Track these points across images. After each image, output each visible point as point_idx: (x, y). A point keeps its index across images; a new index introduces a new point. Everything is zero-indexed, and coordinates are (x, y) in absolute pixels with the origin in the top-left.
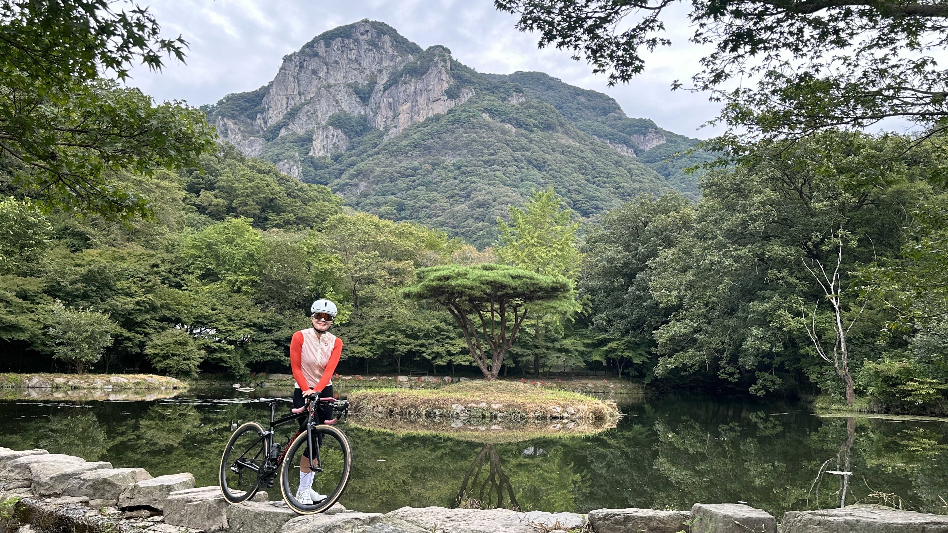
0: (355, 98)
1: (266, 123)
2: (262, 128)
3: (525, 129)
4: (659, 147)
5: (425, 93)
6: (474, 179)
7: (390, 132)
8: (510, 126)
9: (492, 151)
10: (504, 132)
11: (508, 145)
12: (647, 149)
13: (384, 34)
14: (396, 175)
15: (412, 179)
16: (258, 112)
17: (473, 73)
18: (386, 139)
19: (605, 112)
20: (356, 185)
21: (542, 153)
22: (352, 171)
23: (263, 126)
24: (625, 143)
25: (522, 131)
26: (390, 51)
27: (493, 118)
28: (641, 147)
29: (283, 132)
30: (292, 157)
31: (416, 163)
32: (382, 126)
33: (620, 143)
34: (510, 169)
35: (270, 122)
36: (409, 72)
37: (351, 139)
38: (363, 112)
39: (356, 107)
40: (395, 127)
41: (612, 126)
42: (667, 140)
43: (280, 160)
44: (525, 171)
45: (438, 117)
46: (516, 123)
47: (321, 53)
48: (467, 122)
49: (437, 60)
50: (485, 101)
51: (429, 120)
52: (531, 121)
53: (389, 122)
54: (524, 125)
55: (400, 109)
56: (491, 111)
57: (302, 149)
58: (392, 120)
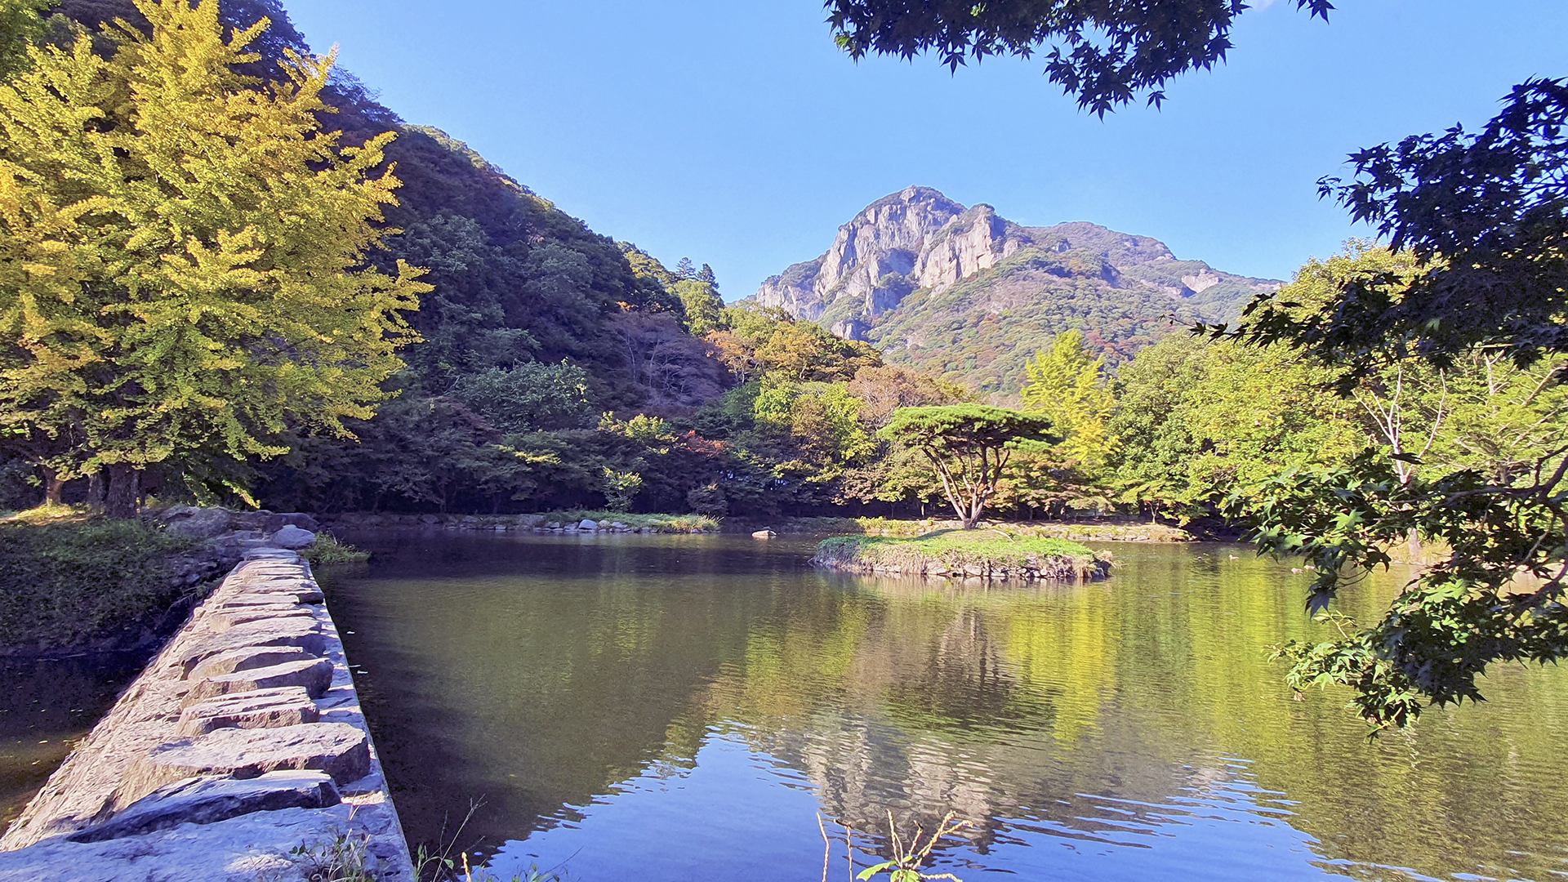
0: (904, 259)
1: (824, 287)
2: (821, 293)
3: (1070, 277)
4: (1210, 287)
5: (969, 250)
7: (937, 289)
8: (1054, 275)
9: (1036, 301)
10: (1048, 282)
11: (1052, 294)
12: (1198, 290)
13: (931, 198)
15: (959, 331)
16: (817, 279)
18: (933, 295)
20: (906, 340)
21: (1088, 301)
23: (822, 290)
24: (1174, 285)
25: (1068, 280)
26: (936, 213)
27: (1037, 268)
28: (1192, 289)
29: (839, 295)
30: (847, 318)
32: (930, 283)
33: (1169, 285)
34: (1054, 317)
35: (829, 287)
36: (954, 232)
37: (900, 297)
38: (912, 272)
39: (905, 268)
40: (943, 283)
41: (1163, 270)
44: (1069, 318)
45: (983, 271)
46: (1060, 272)
47: (873, 221)
48: (1011, 274)
49: (982, 216)
50: (1030, 253)
51: (974, 275)
52: (1075, 269)
53: (936, 279)
54: (1069, 274)
55: (946, 265)
56: (1035, 262)
57: (857, 309)
58: (940, 277)
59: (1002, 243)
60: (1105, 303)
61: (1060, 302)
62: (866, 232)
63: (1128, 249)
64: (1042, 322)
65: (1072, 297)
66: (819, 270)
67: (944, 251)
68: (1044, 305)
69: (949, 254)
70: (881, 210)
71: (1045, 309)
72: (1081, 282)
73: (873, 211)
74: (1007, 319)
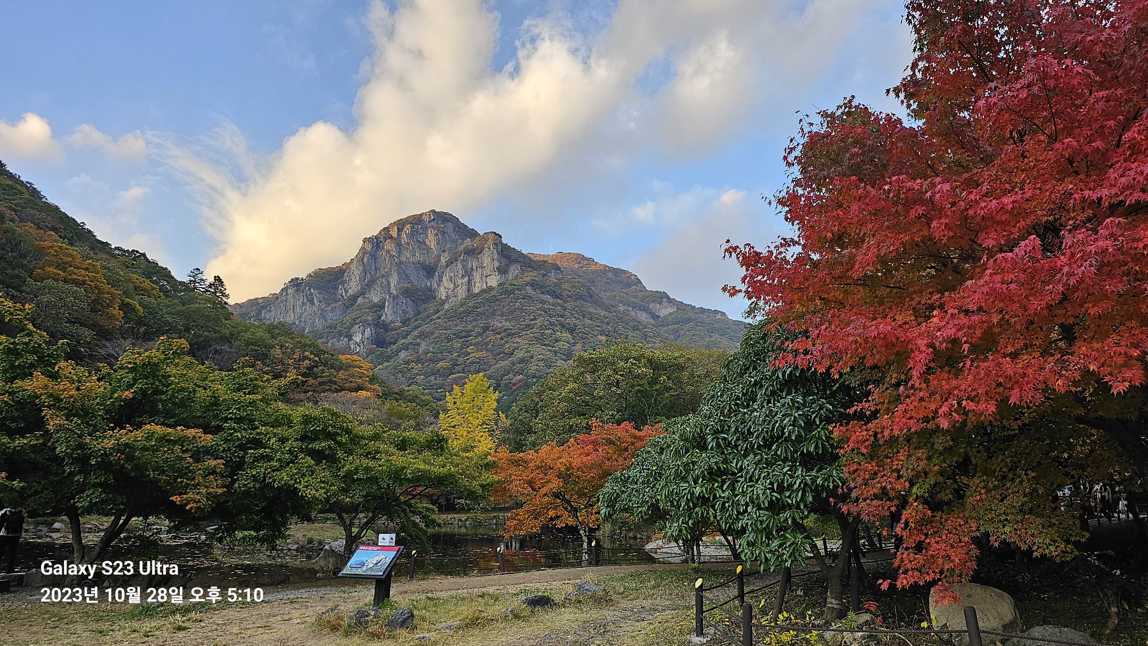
0: (422, 272)
1: (346, 292)
2: (343, 297)
3: (561, 299)
4: (671, 314)
6: (517, 340)
7: (450, 301)
8: (549, 297)
9: (532, 317)
10: (543, 302)
11: (546, 312)
12: (662, 315)
13: (448, 221)
14: (452, 337)
15: (466, 339)
16: (340, 284)
17: (520, 254)
18: (446, 306)
20: (419, 344)
21: (574, 319)
22: (416, 333)
23: (344, 295)
24: (644, 310)
25: (559, 301)
26: (453, 235)
27: (535, 290)
28: (657, 314)
29: (360, 300)
30: (366, 321)
31: (469, 327)
32: (444, 295)
33: (640, 310)
34: (547, 332)
35: (351, 292)
36: (467, 253)
37: (417, 306)
38: (429, 284)
39: (423, 280)
40: (455, 297)
41: (635, 297)
42: (678, 309)
43: (356, 324)
44: (559, 333)
45: (491, 288)
46: (553, 294)
47: (395, 235)
48: (513, 294)
49: (490, 244)
50: (529, 277)
51: (483, 291)
52: (566, 293)
53: (450, 292)
54: (560, 296)
55: (459, 281)
56: (533, 285)
57: (376, 314)
58: (453, 291)
59: (507, 266)
60: (587, 322)
61: (553, 320)
62: (388, 245)
63: (610, 279)
64: (536, 335)
65: (562, 316)
66: (341, 276)
67: (459, 269)
68: (539, 321)
69: (462, 272)
70: (403, 228)
71: (539, 324)
72: (570, 303)
73: (396, 229)
74: (508, 331)
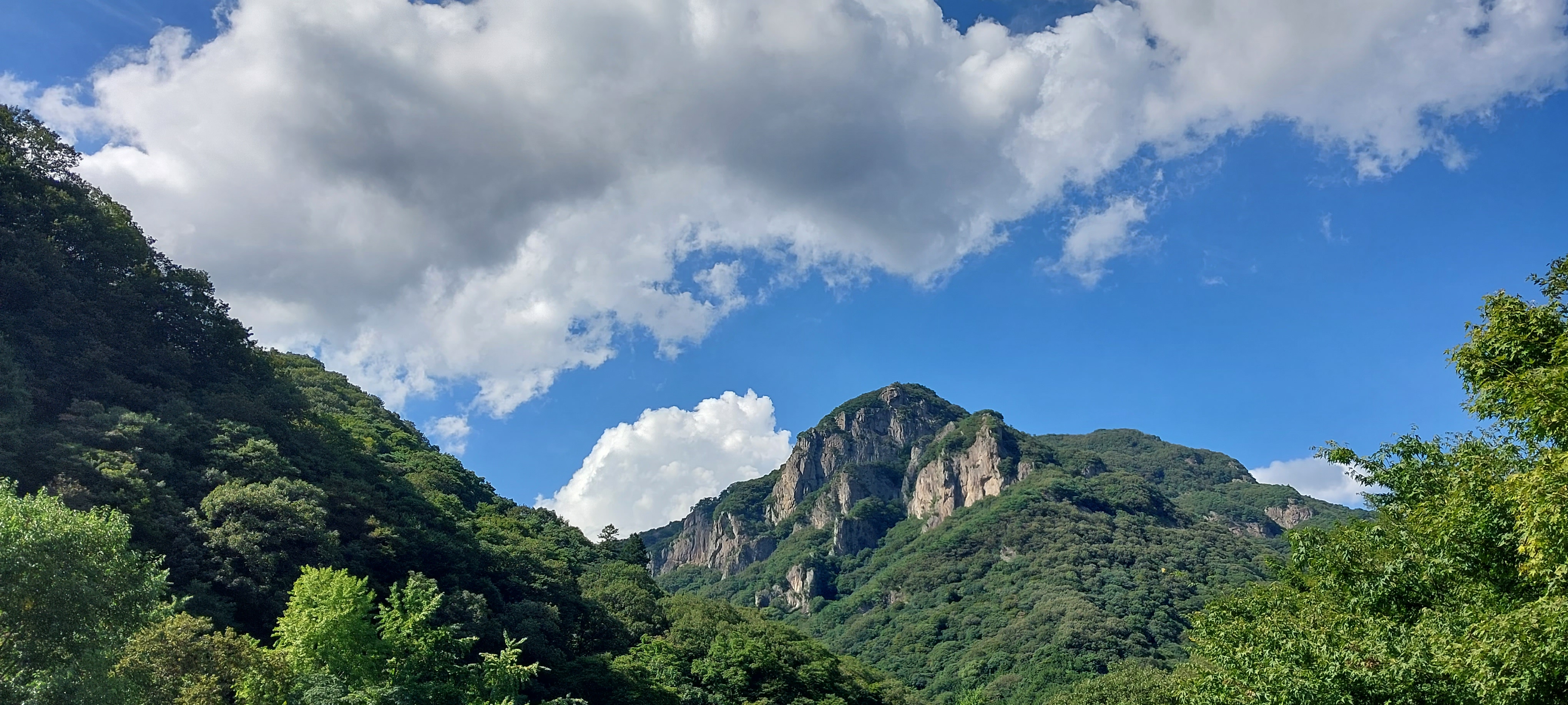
0: (884, 480)
1: (777, 516)
2: (772, 523)
5: (971, 470)
7: (929, 522)
11: (1082, 535)
12: (1289, 527)
13: (920, 398)
14: (936, 581)
16: (768, 503)
18: (924, 531)
19: (1225, 478)
23: (774, 520)
24: (1256, 520)
25: (1104, 515)
26: (928, 418)
27: (1061, 500)
28: (1280, 525)
29: (797, 528)
30: (806, 560)
31: (961, 565)
32: (920, 513)
33: (1248, 520)
34: (1086, 568)
35: (783, 515)
36: (950, 446)
37: (880, 531)
38: (895, 497)
40: (937, 515)
41: (1239, 497)
42: (1315, 514)
43: (793, 564)
45: (990, 500)
46: (1093, 505)
47: (843, 427)
48: (1026, 507)
49: (985, 429)
50: (1050, 477)
51: (979, 504)
52: (1113, 500)
53: (928, 509)
54: (1105, 507)
55: (942, 491)
56: (1057, 491)
57: (821, 547)
58: (933, 506)
59: (1016, 462)
60: (1154, 548)
61: (1094, 547)
62: (835, 442)
63: (1191, 469)
64: (1069, 574)
65: (1110, 541)
66: (770, 491)
67: (937, 471)
68: (1072, 551)
69: (943, 476)
70: (854, 415)
71: (1072, 556)
72: (1122, 519)
73: (843, 417)
74: (1022, 569)
